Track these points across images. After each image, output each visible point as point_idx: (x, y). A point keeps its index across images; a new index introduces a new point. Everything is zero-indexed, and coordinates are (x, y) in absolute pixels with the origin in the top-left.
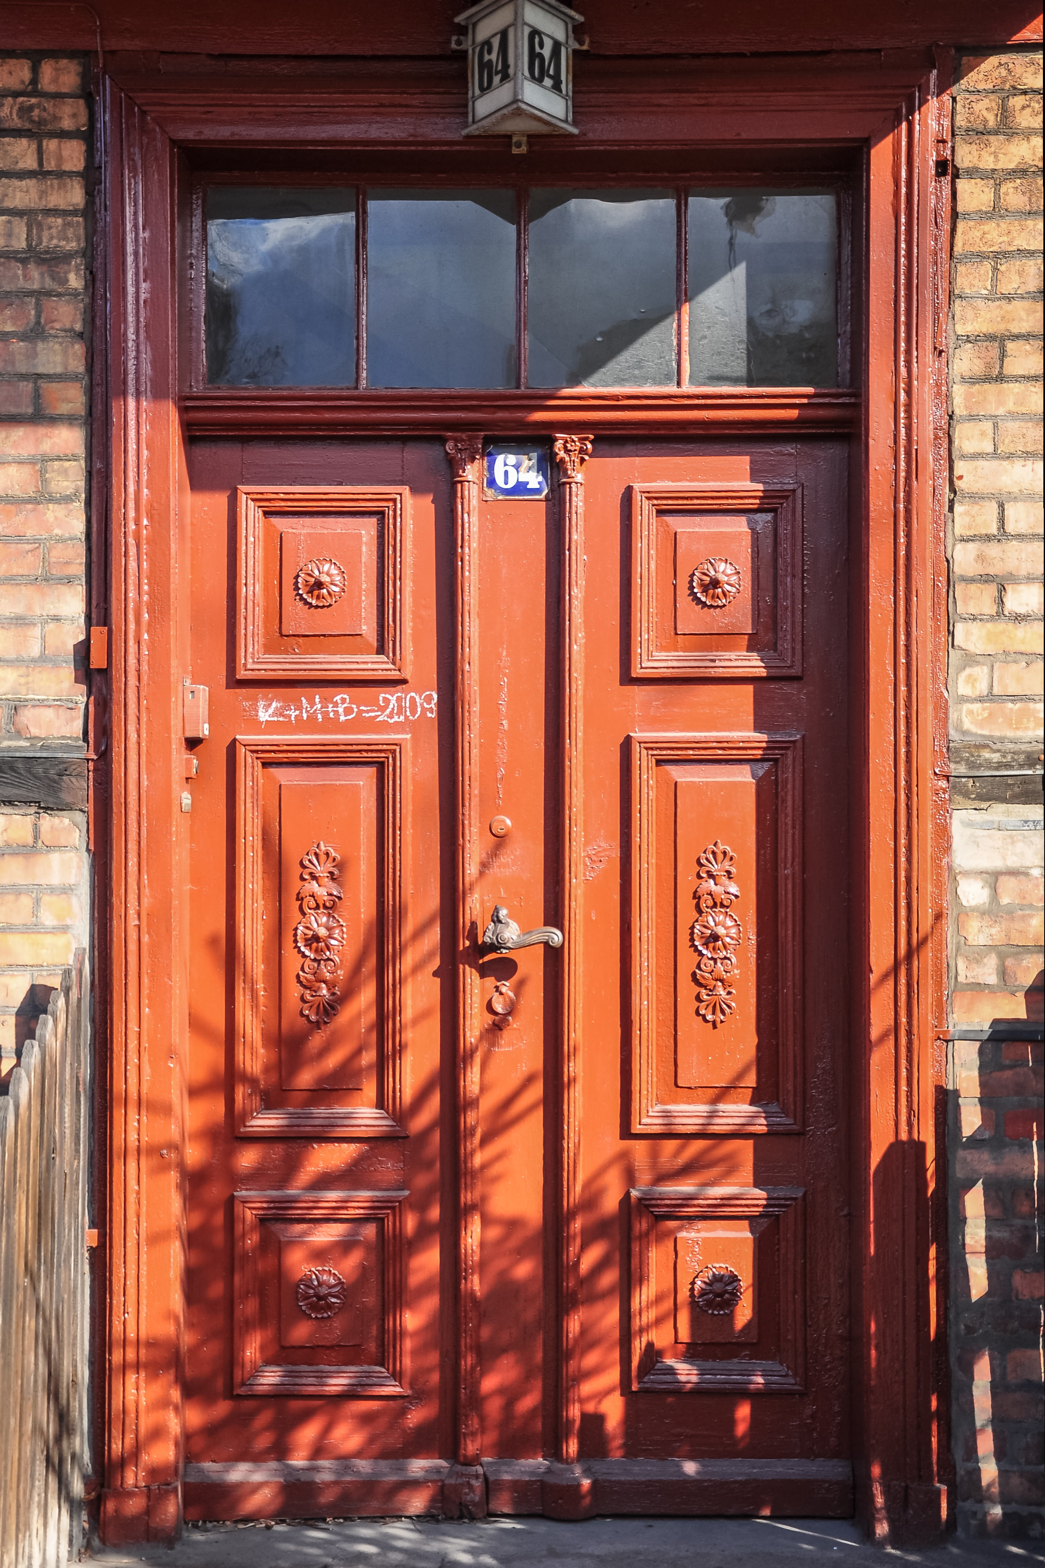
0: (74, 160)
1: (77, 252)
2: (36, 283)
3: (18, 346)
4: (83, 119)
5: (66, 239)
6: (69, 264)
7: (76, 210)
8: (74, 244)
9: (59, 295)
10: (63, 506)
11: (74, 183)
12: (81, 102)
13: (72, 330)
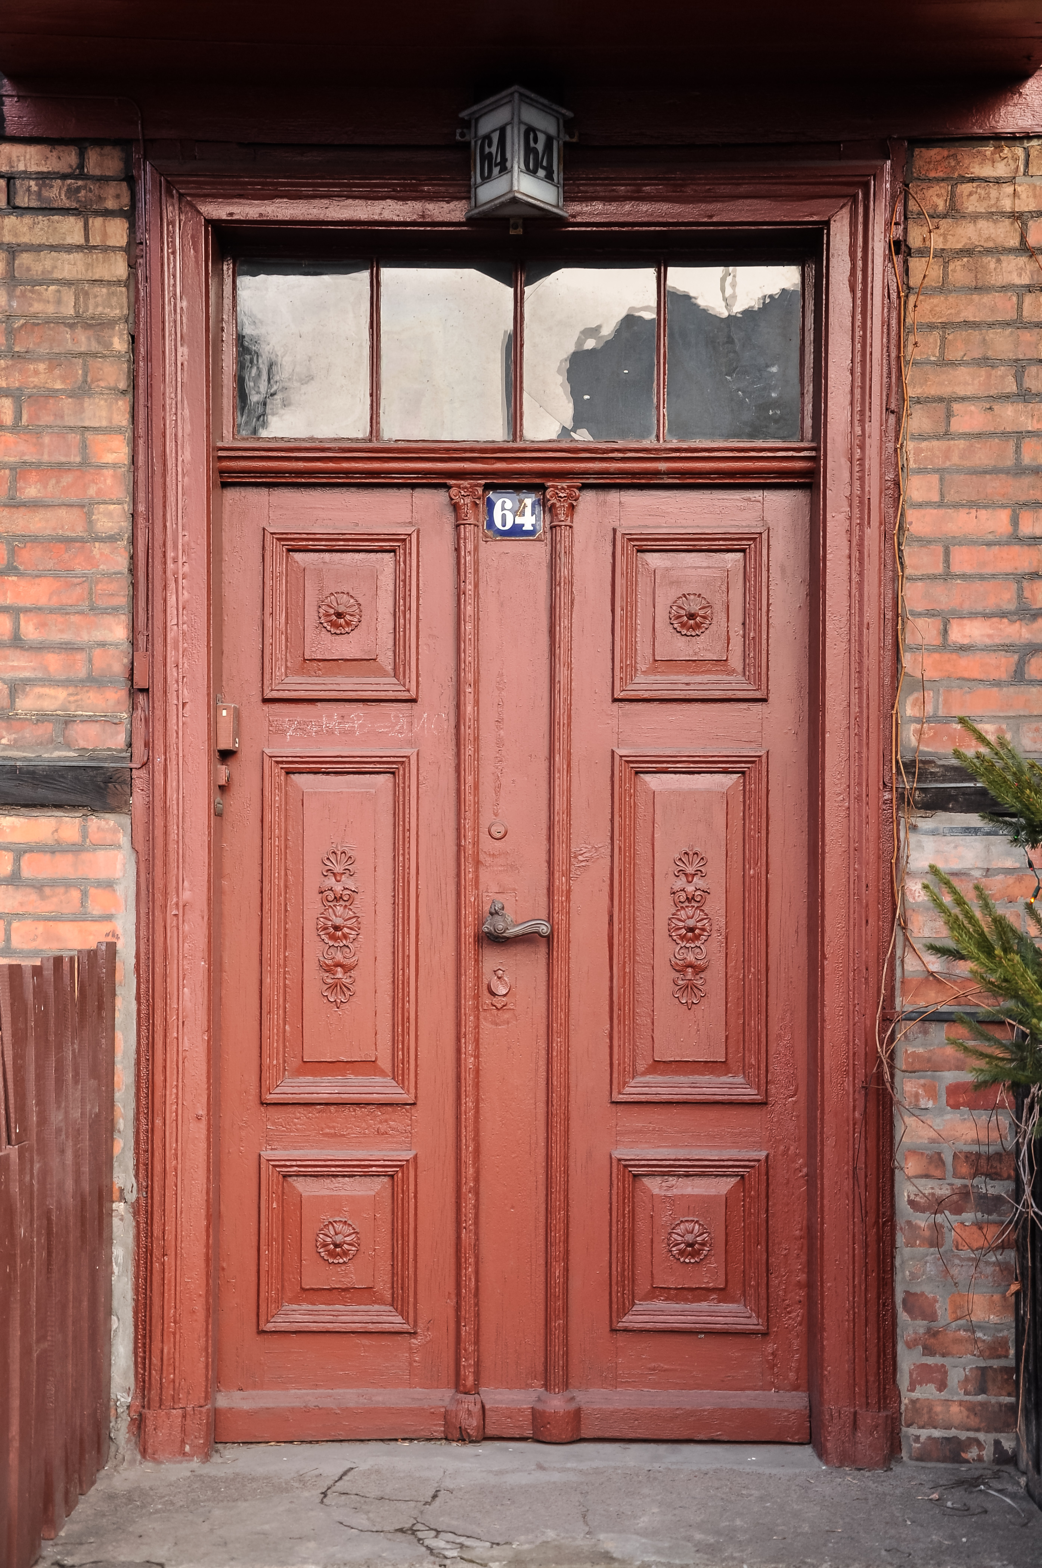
0: (118, 236)
1: (120, 319)
2: (83, 346)
3: (67, 403)
4: (126, 200)
5: (111, 307)
6: (113, 329)
7: (119, 281)
8: (118, 311)
9: (104, 357)
10: (108, 544)
11: (118, 257)
12: (124, 184)
13: (115, 389)
